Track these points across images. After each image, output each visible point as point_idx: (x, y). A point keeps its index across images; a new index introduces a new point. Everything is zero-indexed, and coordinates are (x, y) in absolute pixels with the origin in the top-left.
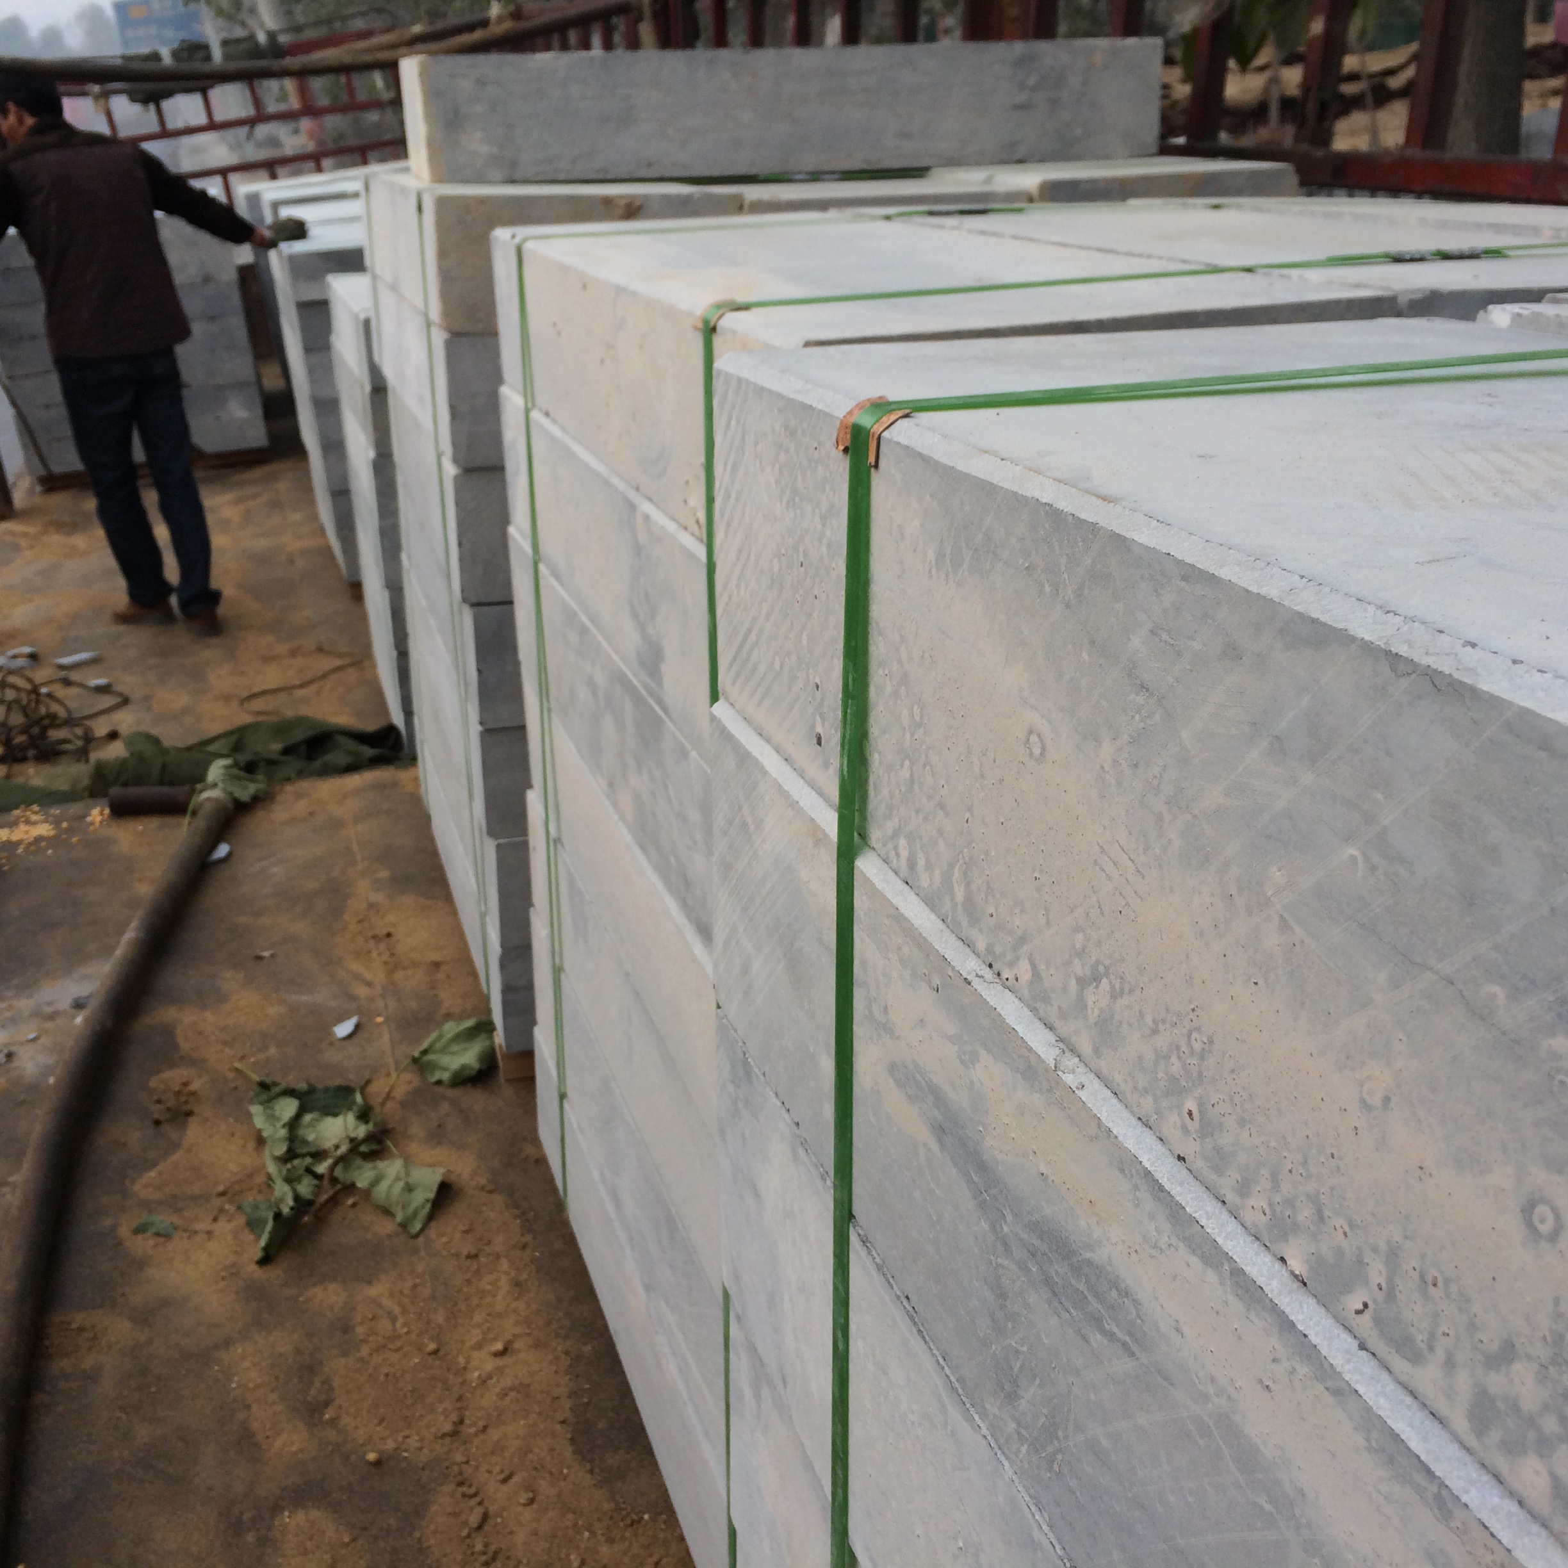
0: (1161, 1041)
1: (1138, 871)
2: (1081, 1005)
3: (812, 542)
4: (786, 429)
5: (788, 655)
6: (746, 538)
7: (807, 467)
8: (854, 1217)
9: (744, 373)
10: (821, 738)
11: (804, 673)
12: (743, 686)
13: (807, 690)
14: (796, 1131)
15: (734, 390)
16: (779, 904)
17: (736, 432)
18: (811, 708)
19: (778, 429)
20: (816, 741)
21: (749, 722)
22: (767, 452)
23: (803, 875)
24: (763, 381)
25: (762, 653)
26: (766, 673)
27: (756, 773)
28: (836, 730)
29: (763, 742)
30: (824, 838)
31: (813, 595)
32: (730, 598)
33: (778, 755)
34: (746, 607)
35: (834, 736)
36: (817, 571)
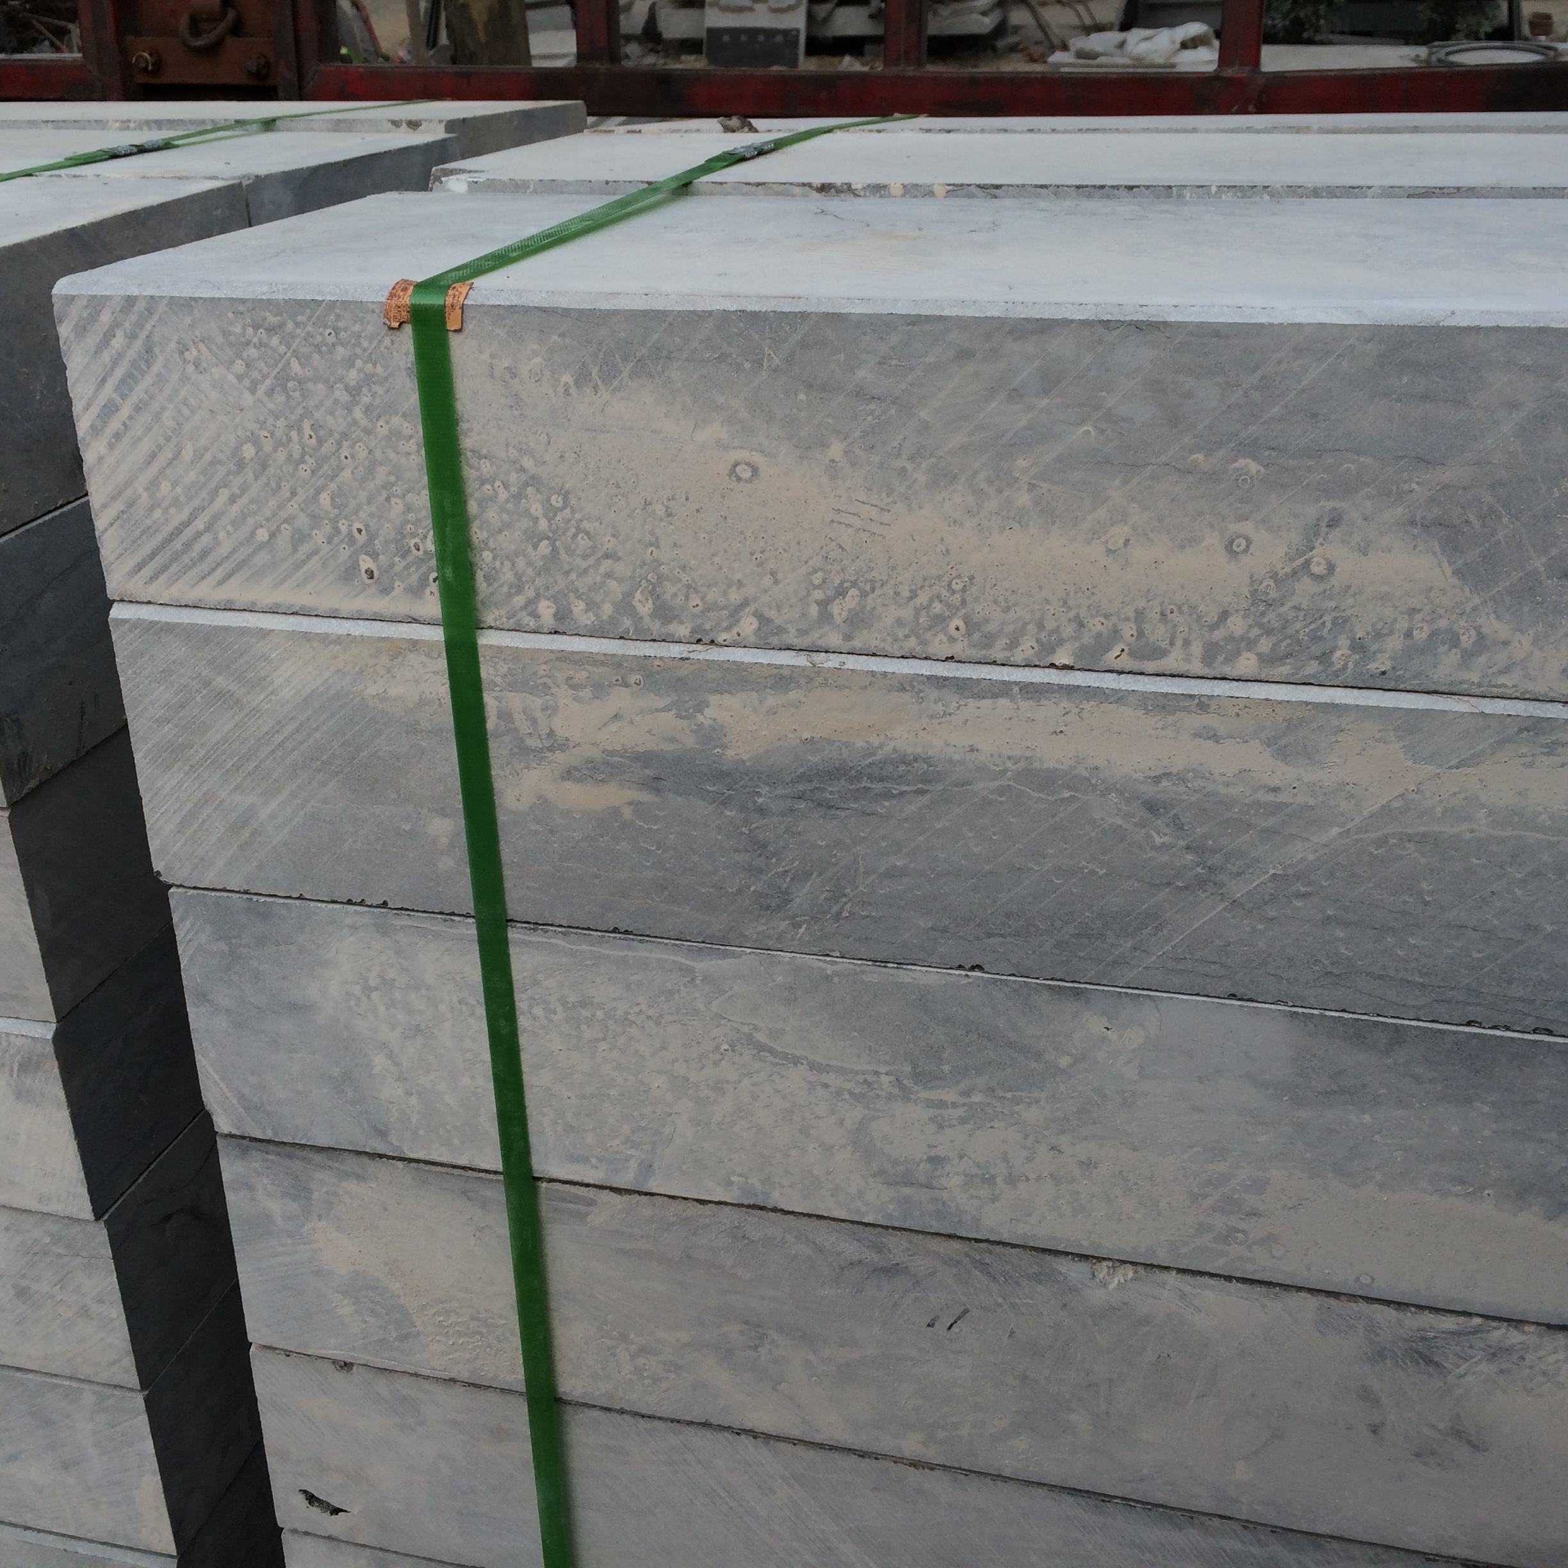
0: (922, 599)
1: (882, 509)
2: (825, 617)
3: (332, 413)
4: (256, 327)
5: (286, 521)
6: (168, 439)
7: (311, 353)
8: (511, 920)
9: (134, 291)
10: (372, 572)
11: (328, 529)
12: (175, 578)
13: (336, 540)
14: (383, 910)
15: (118, 309)
16: (318, 735)
17: (128, 347)
18: (347, 553)
19: (237, 329)
20: (365, 576)
21: (194, 607)
22: (215, 355)
23: (372, 690)
24: (187, 293)
25: (222, 535)
26: (234, 551)
27: (245, 639)
28: (403, 557)
29: (238, 614)
30: (414, 645)
31: (339, 457)
32: (131, 504)
33: (276, 615)
34: (176, 502)
35: (400, 565)
36: (345, 436)
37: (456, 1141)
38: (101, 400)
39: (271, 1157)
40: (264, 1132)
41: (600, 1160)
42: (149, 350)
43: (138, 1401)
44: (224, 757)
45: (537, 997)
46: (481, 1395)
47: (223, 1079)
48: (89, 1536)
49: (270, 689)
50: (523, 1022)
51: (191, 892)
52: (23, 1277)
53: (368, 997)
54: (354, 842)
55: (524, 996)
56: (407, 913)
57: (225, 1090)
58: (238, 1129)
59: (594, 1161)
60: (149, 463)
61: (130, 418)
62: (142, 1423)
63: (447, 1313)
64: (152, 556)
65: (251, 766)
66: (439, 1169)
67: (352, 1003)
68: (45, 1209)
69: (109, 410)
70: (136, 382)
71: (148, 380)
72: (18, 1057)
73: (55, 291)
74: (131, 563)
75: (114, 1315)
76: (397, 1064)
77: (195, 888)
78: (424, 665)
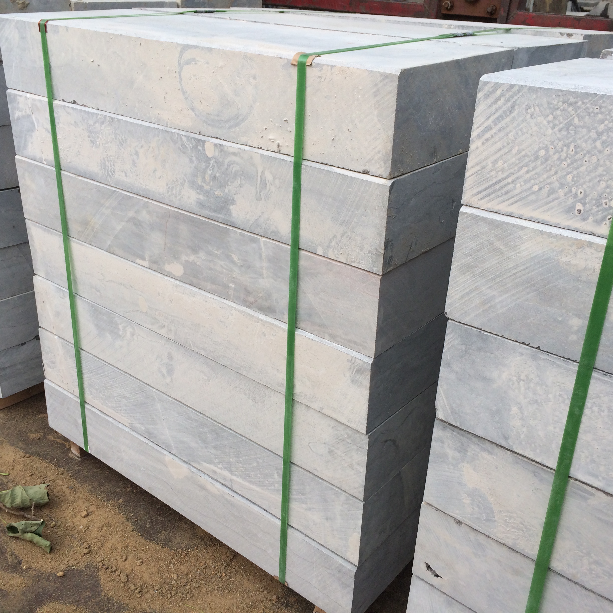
3: (586, 142)
4: (564, 102)
5: (549, 184)
6: (508, 144)
7: (585, 116)
8: (596, 368)
9: (514, 82)
10: (581, 211)
11: (566, 189)
12: (491, 200)
13: (569, 195)
14: (537, 350)
15: (505, 89)
16: (533, 273)
17: (504, 105)
18: (572, 201)
19: (555, 102)
20: (576, 212)
21: (496, 213)
22: (541, 111)
23: (564, 260)
24: (537, 85)
25: (518, 185)
26: (521, 193)
27: (514, 229)
28: (598, 206)
29: (513, 218)
30: (590, 244)
31: (582, 161)
32: (483, 168)
33: (530, 221)
34: (503, 170)
35: (595, 209)
36: (589, 152)
37: (538, 451)
38: (486, 125)
39: (454, 433)
40: (456, 422)
41: (603, 478)
42: (513, 107)
43: (361, 505)
44: (488, 274)
45: (597, 403)
46: (514, 554)
47: (446, 398)
48: (328, 547)
49: (518, 251)
50: (586, 411)
51: (457, 323)
52: (333, 446)
53: (518, 383)
54: (533, 320)
55: (590, 401)
56: (547, 353)
57: (446, 403)
58: (446, 419)
59: (600, 478)
60: (497, 153)
61: (495, 133)
62: (360, 513)
63: (510, 518)
64: (486, 189)
65: (499, 280)
66: (525, 459)
67: (511, 383)
68: (349, 425)
69: (489, 128)
70: (503, 119)
71: (508, 119)
72: (357, 367)
73: (480, 79)
74: (475, 191)
75: (362, 471)
76: (522, 413)
77: (459, 322)
78: (592, 254)
